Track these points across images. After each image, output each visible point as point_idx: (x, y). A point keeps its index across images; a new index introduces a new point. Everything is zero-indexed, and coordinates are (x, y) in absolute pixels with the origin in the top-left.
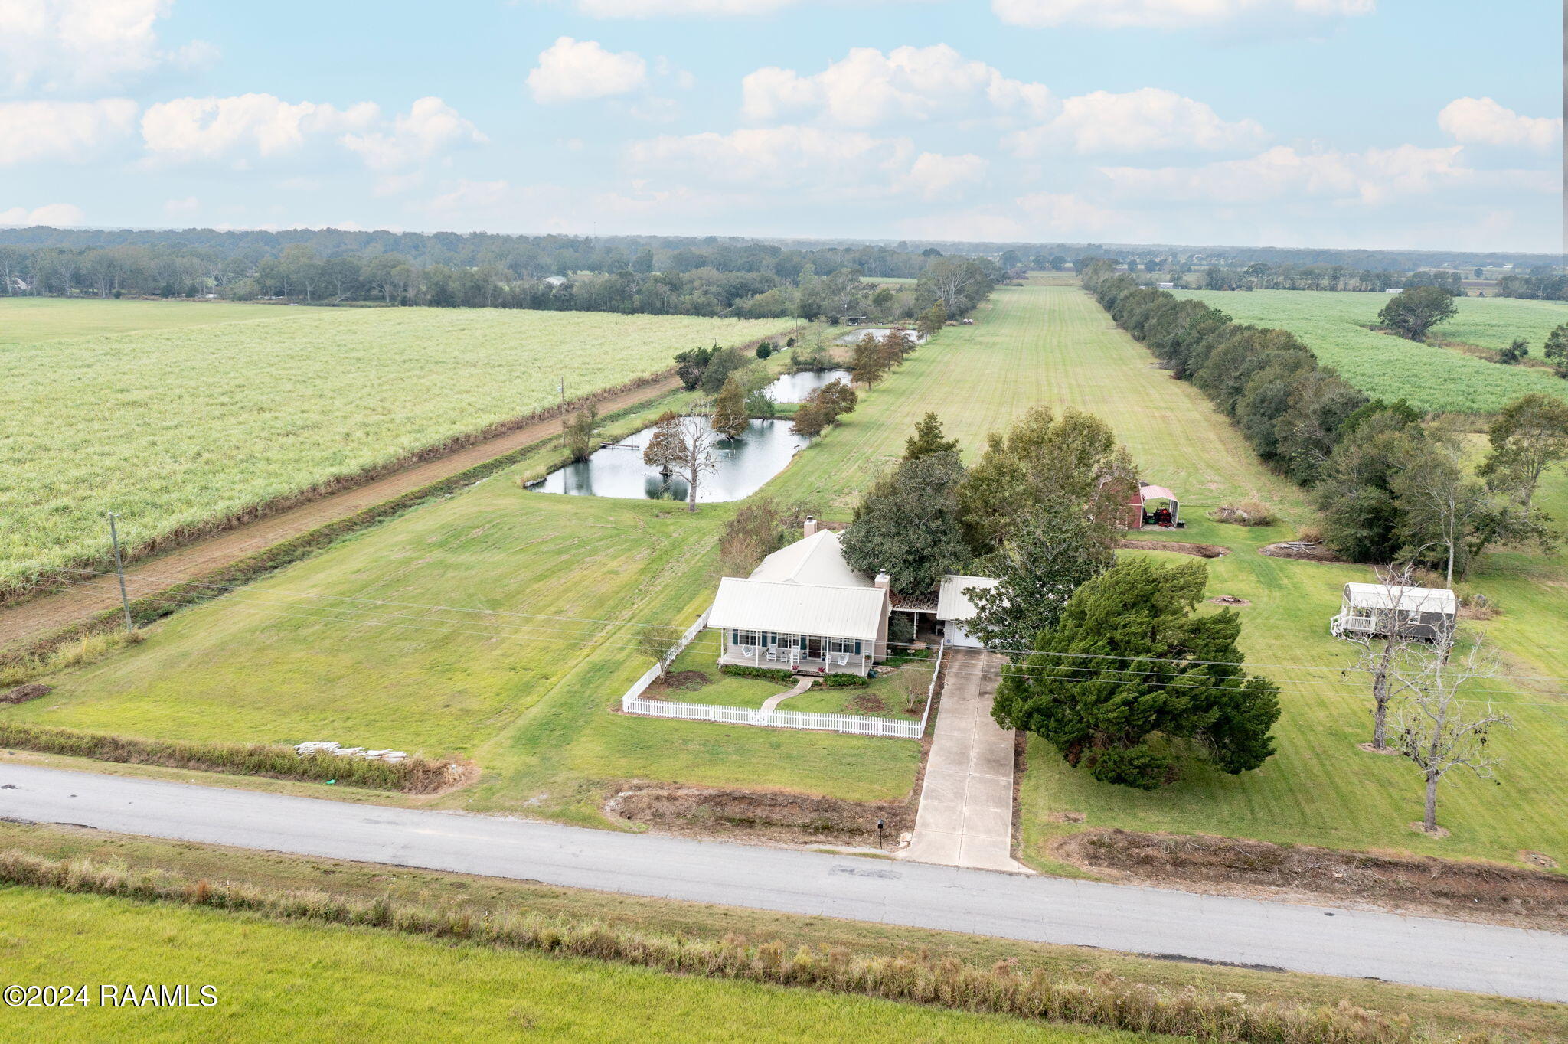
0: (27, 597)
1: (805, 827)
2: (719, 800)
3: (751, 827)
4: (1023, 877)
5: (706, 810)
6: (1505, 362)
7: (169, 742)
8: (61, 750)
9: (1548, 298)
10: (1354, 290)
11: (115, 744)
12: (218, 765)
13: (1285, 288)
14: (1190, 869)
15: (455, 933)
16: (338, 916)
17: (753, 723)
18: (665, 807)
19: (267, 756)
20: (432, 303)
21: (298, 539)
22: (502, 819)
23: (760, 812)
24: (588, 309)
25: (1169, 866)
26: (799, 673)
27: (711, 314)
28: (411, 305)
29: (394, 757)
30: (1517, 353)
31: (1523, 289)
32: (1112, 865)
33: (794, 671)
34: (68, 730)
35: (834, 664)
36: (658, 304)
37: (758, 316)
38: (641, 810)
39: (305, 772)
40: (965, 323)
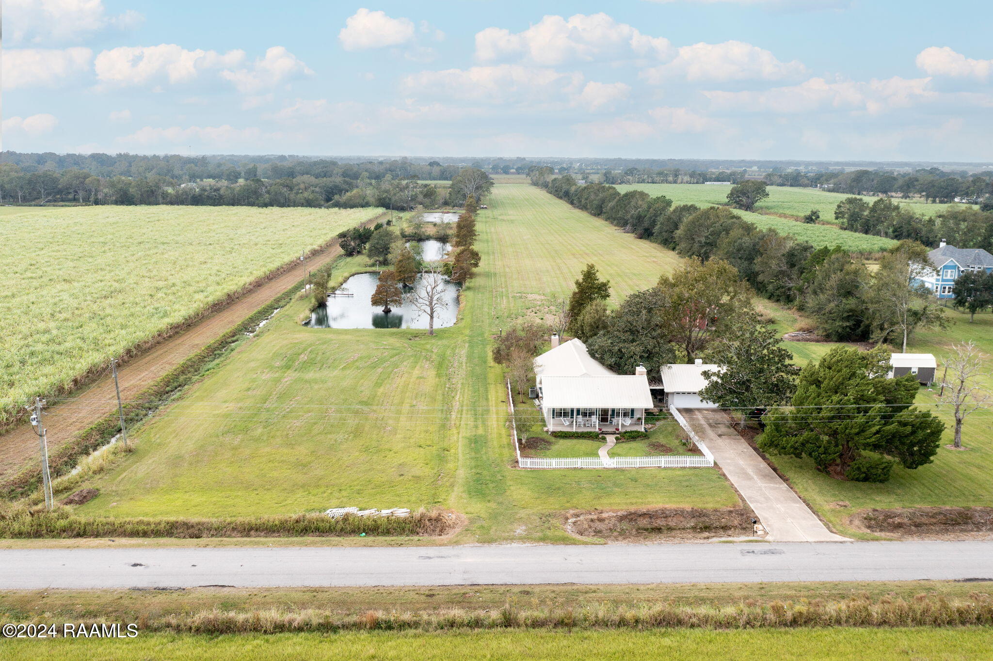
0: (11, 426)
1: (694, 528)
2: (631, 517)
3: (661, 533)
4: (849, 544)
5: (625, 525)
6: (808, 223)
7: (229, 520)
8: (145, 534)
9: (791, 186)
10: (687, 183)
11: (187, 526)
12: (274, 531)
13: (648, 182)
14: (923, 528)
15: (566, 624)
16: (477, 623)
17: (607, 466)
18: (599, 525)
19: (309, 521)
20: (117, 203)
21: (175, 370)
22: (509, 546)
23: (660, 522)
24: (233, 205)
25: (913, 528)
26: (602, 433)
27: (319, 206)
28: (103, 204)
29: (402, 512)
30: (814, 217)
31: (780, 181)
32: (881, 530)
33: (600, 432)
34: (145, 519)
35: (623, 425)
36: (282, 200)
37: (352, 207)
38: (586, 530)
39: (342, 530)
40: (483, 208)
